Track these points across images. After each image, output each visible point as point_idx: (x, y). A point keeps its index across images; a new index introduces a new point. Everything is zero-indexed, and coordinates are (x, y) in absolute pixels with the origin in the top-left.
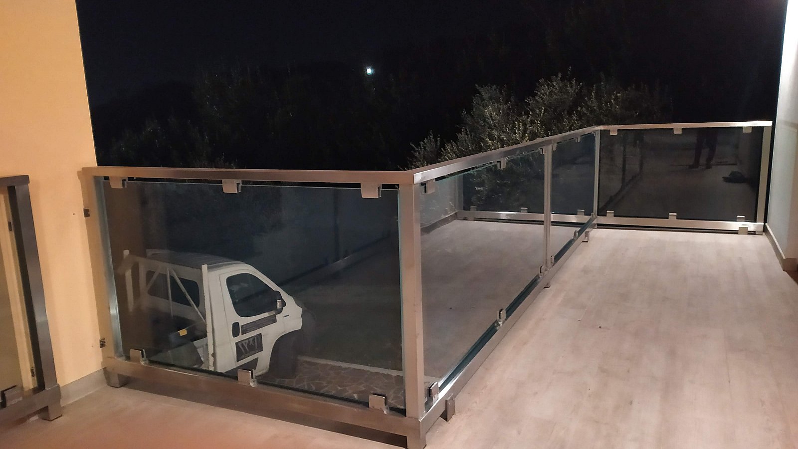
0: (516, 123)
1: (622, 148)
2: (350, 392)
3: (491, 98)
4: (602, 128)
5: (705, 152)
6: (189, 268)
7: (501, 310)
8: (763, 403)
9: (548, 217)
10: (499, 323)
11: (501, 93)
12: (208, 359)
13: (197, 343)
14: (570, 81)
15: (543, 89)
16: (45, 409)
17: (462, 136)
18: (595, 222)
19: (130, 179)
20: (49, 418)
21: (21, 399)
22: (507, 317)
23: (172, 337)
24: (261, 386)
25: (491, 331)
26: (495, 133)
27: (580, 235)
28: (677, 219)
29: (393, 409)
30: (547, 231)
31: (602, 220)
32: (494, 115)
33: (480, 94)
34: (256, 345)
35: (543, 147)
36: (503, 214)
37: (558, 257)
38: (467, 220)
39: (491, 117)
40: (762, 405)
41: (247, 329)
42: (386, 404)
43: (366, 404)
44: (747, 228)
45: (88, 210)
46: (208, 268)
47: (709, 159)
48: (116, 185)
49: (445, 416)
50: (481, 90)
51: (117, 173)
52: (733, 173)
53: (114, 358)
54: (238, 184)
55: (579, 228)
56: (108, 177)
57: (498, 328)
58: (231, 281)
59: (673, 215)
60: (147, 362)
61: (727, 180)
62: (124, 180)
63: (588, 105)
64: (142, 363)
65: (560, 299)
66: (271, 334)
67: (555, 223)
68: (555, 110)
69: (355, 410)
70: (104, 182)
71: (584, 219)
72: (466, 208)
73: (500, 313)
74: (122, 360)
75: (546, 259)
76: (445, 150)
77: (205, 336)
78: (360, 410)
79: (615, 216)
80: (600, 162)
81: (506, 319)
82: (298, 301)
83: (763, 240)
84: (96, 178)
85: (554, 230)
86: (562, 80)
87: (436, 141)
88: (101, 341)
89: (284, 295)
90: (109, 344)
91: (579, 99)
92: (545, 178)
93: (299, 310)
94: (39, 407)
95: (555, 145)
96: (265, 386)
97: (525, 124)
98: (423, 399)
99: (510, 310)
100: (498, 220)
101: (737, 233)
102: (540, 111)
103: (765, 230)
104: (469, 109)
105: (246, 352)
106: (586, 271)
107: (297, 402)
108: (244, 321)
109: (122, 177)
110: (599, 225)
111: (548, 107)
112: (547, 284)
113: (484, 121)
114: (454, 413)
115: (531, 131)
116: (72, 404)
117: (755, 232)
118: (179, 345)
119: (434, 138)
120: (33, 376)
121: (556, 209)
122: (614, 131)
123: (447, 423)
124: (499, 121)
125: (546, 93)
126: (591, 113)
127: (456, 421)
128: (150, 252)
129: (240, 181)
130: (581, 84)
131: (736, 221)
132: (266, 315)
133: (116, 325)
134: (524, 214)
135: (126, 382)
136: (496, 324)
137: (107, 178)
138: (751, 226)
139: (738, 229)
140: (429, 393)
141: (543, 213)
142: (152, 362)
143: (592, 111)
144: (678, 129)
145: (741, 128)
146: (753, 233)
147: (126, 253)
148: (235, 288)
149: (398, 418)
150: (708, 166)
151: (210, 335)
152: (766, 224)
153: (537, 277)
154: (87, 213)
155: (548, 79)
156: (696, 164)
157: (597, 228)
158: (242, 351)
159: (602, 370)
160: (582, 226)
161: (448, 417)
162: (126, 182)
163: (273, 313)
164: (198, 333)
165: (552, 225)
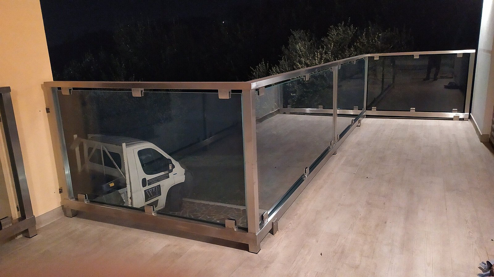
0: (316, 53)
1: (382, 69)
2: (215, 219)
3: (300, 38)
4: (369, 55)
5: (433, 70)
6: (114, 145)
7: (306, 168)
8: (467, 221)
9: (335, 111)
10: (305, 176)
11: (307, 35)
12: (128, 201)
13: (120, 191)
14: (349, 26)
15: (333, 32)
16: (26, 231)
17: (282, 62)
18: (365, 114)
19: (74, 89)
20: (29, 236)
21: (11, 225)
22: (310, 172)
23: (104, 186)
24: (159, 215)
25: (300, 181)
26: (303, 60)
27: (355, 122)
28: (415, 111)
29: (239, 228)
30: (334, 120)
31: (369, 113)
32: (302, 48)
33: (293, 35)
34: (157, 191)
35: (333, 67)
36: (308, 110)
37: (341, 135)
38: (285, 114)
39: (300, 50)
40: (466, 223)
41: (151, 182)
42: (236, 225)
43: (224, 225)
44: (459, 116)
45: (49, 108)
46: (126, 145)
47: (436, 75)
48: (66, 93)
49: (272, 232)
50: (294, 33)
51: (66, 85)
52: (450, 83)
53: (68, 200)
54: (141, 91)
55: (355, 118)
56: (61, 88)
57: (304, 179)
58: (140, 153)
59: (413, 109)
60: (89, 201)
61: (446, 87)
62: (70, 90)
63: (360, 41)
64: (86, 202)
65: (342, 161)
66: (166, 185)
67: (339, 115)
68: (340, 45)
69: (217, 229)
70: (58, 91)
71: (358, 112)
72: (285, 106)
73: (306, 170)
74: (73, 200)
75: (334, 137)
76: (272, 71)
77: (126, 187)
78: (220, 229)
79: (377, 110)
80: (368, 77)
81: (310, 173)
82: (182, 165)
83: (468, 123)
84: (53, 89)
85: (339, 119)
86: (345, 25)
87: (266, 65)
88: (60, 189)
89: (174, 162)
90: (65, 190)
91: (355, 38)
92: (334, 88)
93: (183, 171)
94: (23, 230)
95: (340, 66)
96: (162, 216)
97: (321, 54)
98: (258, 222)
99: (312, 168)
100: (305, 114)
101: (453, 120)
102: (331, 46)
103: (470, 117)
104: (287, 45)
105: (151, 196)
106: (359, 144)
107: (181, 225)
108: (149, 177)
109: (69, 88)
110: (367, 116)
111: (336, 43)
112: (335, 152)
113: (296, 52)
114: (277, 230)
115: (325, 58)
116: (43, 228)
117: (463, 119)
118: (109, 192)
119: (264, 63)
120: (18, 211)
121: (340, 107)
122: (377, 57)
123: (274, 236)
124: (305, 52)
125: (334, 35)
126: (363, 46)
127: (278, 235)
128: (90, 136)
129: (143, 89)
130: (356, 28)
131: (452, 112)
132: (162, 173)
133: (69, 180)
134: (320, 110)
135: (76, 214)
136: (303, 177)
137: (59, 88)
138: (461, 115)
139: (453, 117)
140: (262, 218)
141: (332, 109)
142: (91, 202)
143: (363, 45)
144: (417, 56)
145: (456, 54)
146: (462, 119)
147: (75, 136)
148: (144, 157)
149: (243, 233)
150: (435, 79)
151: (128, 186)
152: (471, 114)
153: (329, 147)
154: (48, 110)
155: (336, 25)
156: (427, 78)
157: (366, 118)
158: (148, 195)
159: (368, 203)
160: (357, 117)
161: (274, 232)
162: (71, 91)
163: (167, 172)
164: (121, 184)
165: (338, 116)
